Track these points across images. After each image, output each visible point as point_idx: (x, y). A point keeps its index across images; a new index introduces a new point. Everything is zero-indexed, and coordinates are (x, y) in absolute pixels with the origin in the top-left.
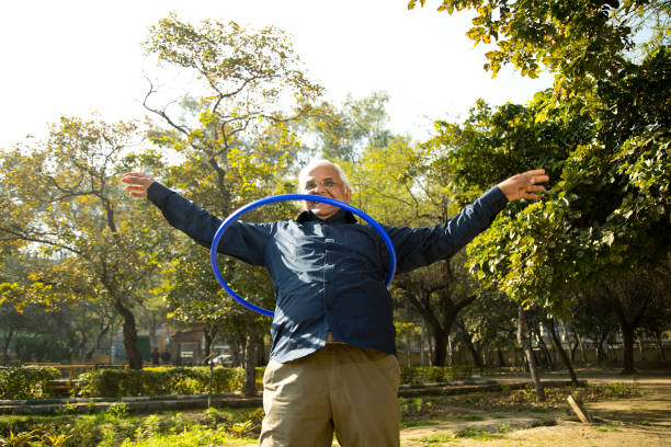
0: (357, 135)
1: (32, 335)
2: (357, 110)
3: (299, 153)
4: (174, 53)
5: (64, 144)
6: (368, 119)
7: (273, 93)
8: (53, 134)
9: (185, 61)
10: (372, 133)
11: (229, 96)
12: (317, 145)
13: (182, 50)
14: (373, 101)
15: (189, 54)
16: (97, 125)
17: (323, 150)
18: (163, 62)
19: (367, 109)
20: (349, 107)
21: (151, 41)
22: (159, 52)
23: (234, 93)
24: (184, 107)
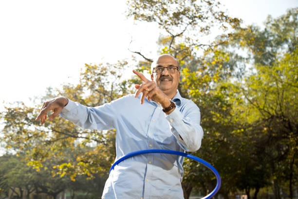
0: (279, 43)
1: (85, 194)
2: (277, 26)
3: (238, 63)
4: (142, 15)
5: (88, 79)
6: (286, 31)
7: (207, 28)
8: (82, 74)
9: (150, 19)
10: (290, 41)
11: (179, 35)
12: (249, 55)
13: (147, 12)
14: (288, 17)
15: (152, 13)
16: (105, 65)
17: (255, 58)
18: (137, 21)
19: (283, 24)
20: (270, 25)
21: (128, 10)
22: (133, 16)
23: (182, 33)
24: (159, 44)
